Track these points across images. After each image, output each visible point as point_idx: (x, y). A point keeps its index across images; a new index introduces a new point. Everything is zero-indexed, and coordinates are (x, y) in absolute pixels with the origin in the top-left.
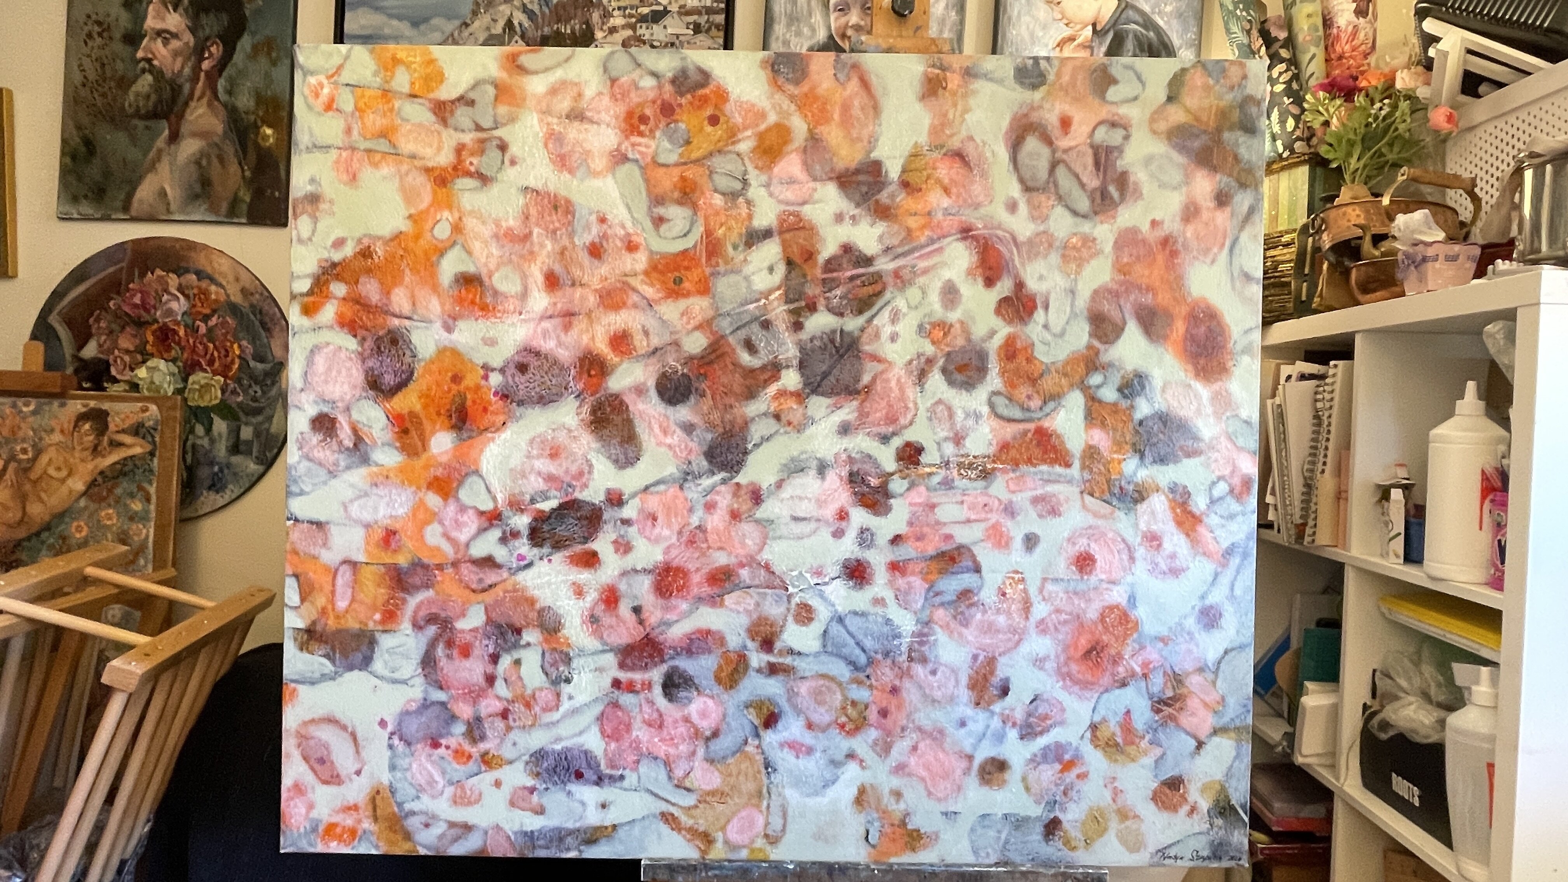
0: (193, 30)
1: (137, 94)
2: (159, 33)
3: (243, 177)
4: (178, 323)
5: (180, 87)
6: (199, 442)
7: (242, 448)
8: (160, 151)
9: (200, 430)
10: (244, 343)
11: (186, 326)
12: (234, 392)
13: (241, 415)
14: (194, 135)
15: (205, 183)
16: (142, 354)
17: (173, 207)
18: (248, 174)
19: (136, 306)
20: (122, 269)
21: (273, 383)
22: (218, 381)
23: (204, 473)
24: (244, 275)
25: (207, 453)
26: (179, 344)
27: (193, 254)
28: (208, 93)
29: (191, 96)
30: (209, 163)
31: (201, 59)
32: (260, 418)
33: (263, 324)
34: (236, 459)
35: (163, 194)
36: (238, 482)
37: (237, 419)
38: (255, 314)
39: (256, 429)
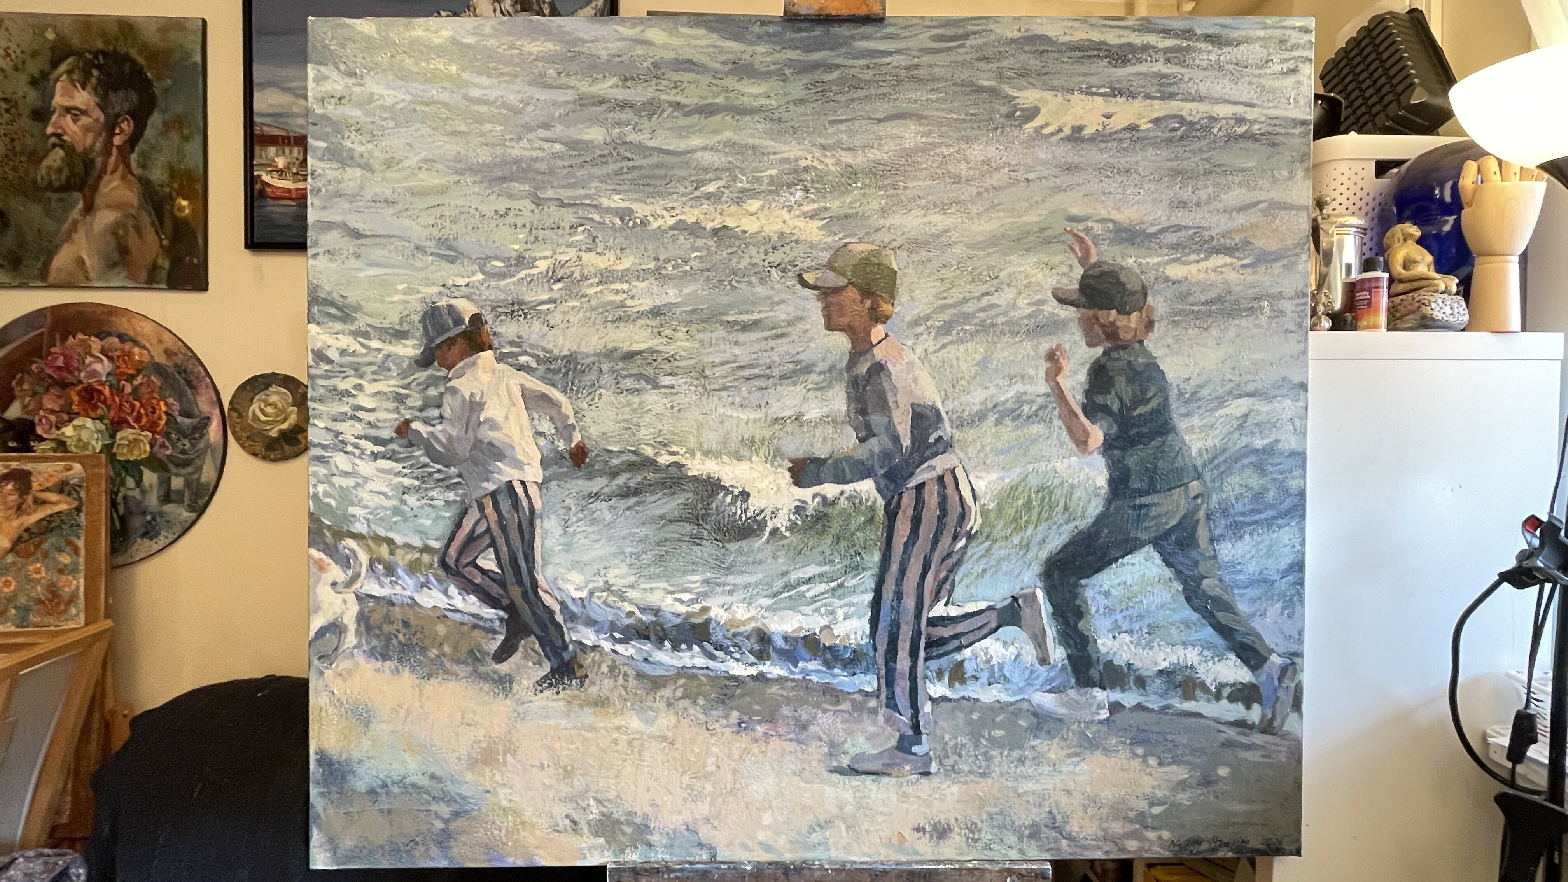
0: (102, 107)
1: (49, 168)
2: (68, 110)
3: (162, 246)
4: (102, 384)
5: (93, 161)
6: (131, 493)
7: (173, 497)
8: (75, 223)
9: (130, 482)
11: (111, 386)
12: (163, 446)
13: (171, 466)
14: (108, 207)
15: (123, 250)
16: (68, 413)
17: (92, 275)
18: (165, 242)
19: (59, 368)
20: (42, 334)
21: (201, 437)
22: (146, 436)
23: (137, 522)
24: (166, 336)
25: (139, 503)
26: (104, 403)
27: (113, 319)
28: (121, 167)
29: (104, 170)
30: (127, 234)
31: (111, 134)
32: (189, 469)
33: (189, 383)
35: (80, 262)
36: (171, 528)
37: (167, 470)
38: (179, 373)
39: (186, 480)
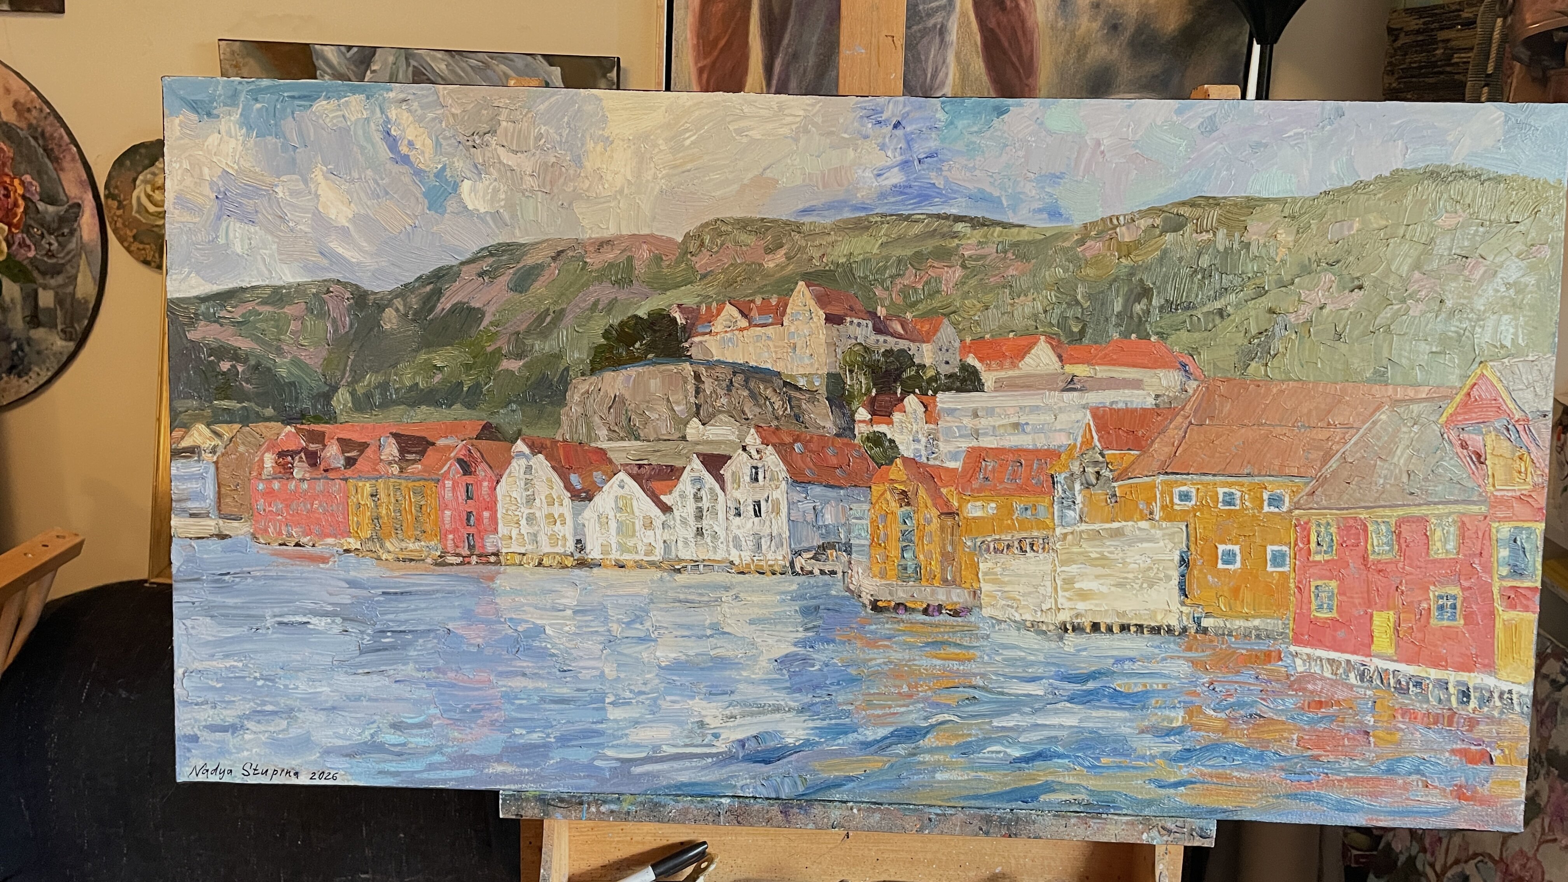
7: (41, 317)
10: (27, 178)
12: (23, 244)
13: (35, 274)
21: (72, 232)
24: (16, 83)
32: (60, 280)
33: (48, 152)
34: (39, 334)
36: (44, 362)
37: (34, 281)
38: (35, 139)
39: (57, 294)
